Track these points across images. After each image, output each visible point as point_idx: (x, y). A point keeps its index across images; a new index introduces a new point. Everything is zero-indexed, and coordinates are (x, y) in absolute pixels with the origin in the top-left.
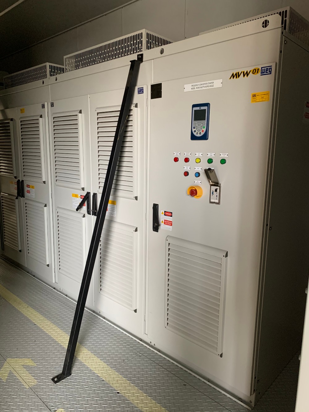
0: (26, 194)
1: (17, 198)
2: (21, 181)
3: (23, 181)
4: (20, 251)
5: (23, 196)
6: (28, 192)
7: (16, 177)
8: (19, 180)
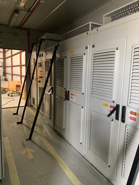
0: (70, 99)
1: (65, 100)
2: (68, 91)
3: (69, 91)
4: (64, 129)
5: (68, 100)
6: (72, 98)
7: (65, 89)
8: (67, 91)
